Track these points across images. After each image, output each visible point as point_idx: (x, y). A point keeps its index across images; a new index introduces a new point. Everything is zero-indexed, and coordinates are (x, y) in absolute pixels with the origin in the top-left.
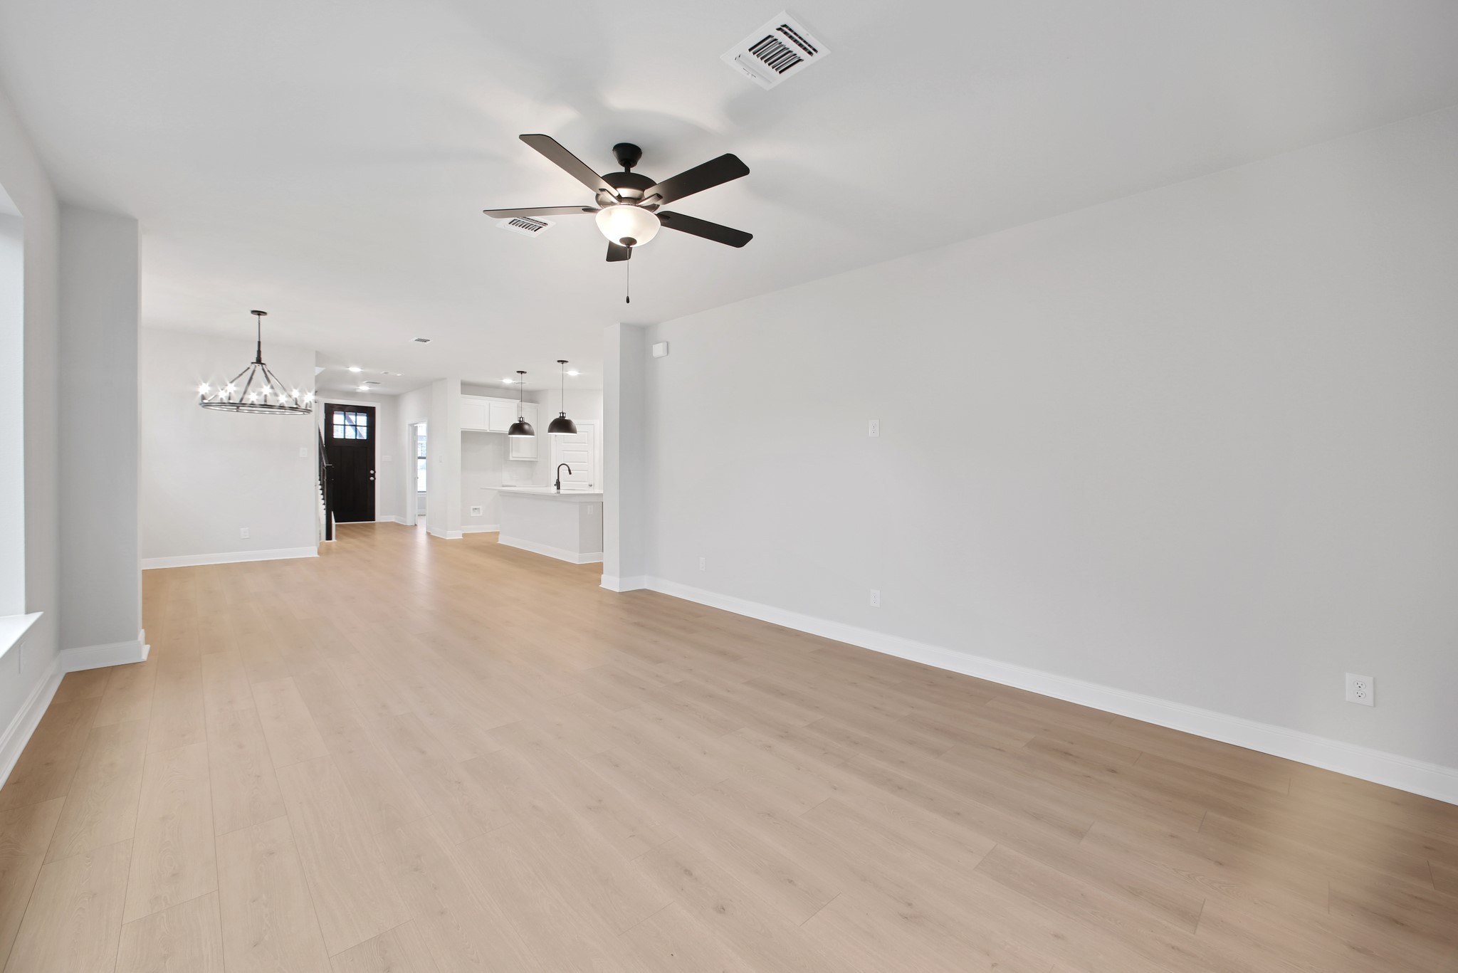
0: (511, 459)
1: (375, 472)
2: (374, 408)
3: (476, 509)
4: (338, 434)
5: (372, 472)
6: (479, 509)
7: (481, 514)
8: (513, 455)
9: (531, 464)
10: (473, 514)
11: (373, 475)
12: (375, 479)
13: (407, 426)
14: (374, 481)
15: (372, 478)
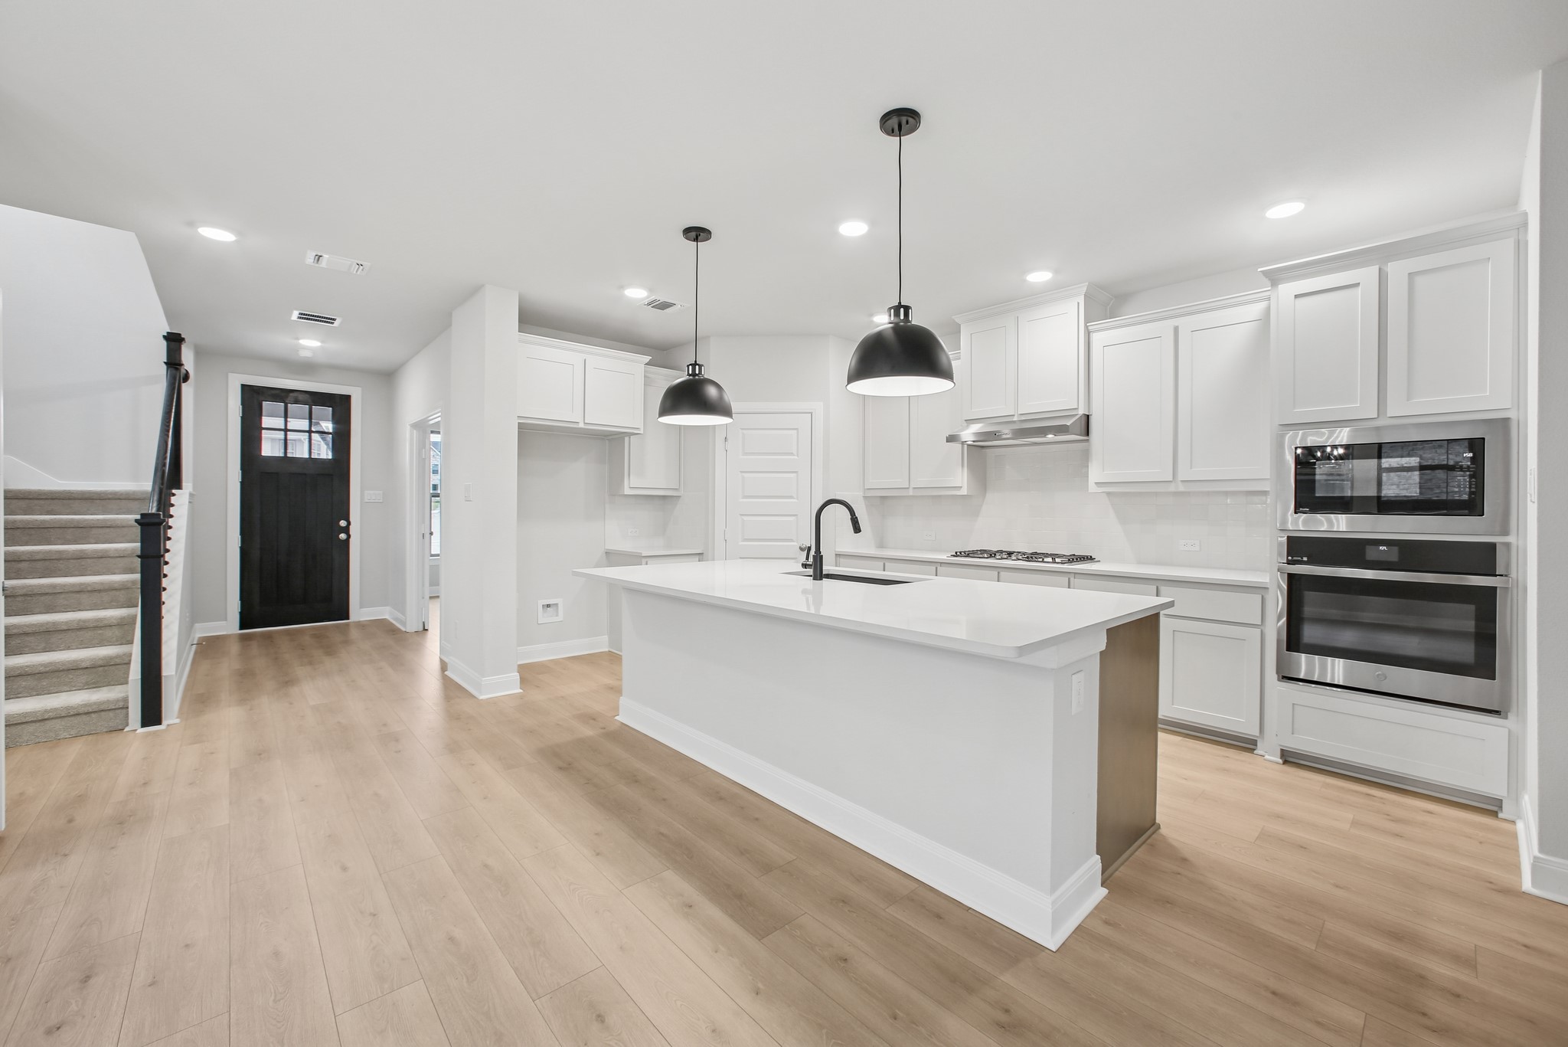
0: (627, 491)
1: (349, 523)
2: (349, 397)
3: (548, 606)
4: (270, 448)
5: (343, 523)
6: (556, 605)
7: (560, 618)
8: (633, 484)
9: (664, 501)
10: (544, 618)
11: (346, 530)
12: (349, 536)
13: (408, 427)
14: (347, 541)
15: (343, 536)
